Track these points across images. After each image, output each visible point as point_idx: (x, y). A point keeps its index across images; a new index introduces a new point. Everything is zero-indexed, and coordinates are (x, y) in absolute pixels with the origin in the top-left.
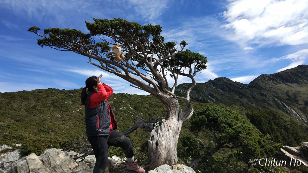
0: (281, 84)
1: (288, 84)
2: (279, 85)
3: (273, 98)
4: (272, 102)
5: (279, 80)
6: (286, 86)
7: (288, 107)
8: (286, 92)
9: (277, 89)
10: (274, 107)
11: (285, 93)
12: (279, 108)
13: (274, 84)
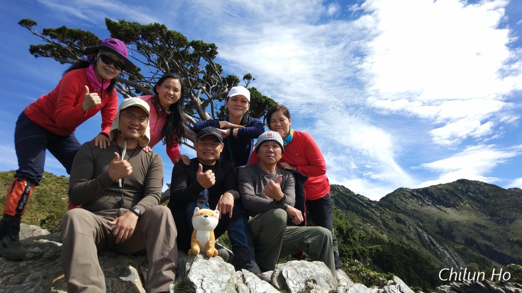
0: (429, 207)
1: (442, 207)
2: (426, 208)
3: (416, 229)
4: (415, 236)
5: (427, 200)
6: (438, 211)
7: (438, 246)
8: (437, 221)
9: (422, 214)
10: (416, 243)
11: (435, 222)
12: (424, 245)
13: (419, 205)
